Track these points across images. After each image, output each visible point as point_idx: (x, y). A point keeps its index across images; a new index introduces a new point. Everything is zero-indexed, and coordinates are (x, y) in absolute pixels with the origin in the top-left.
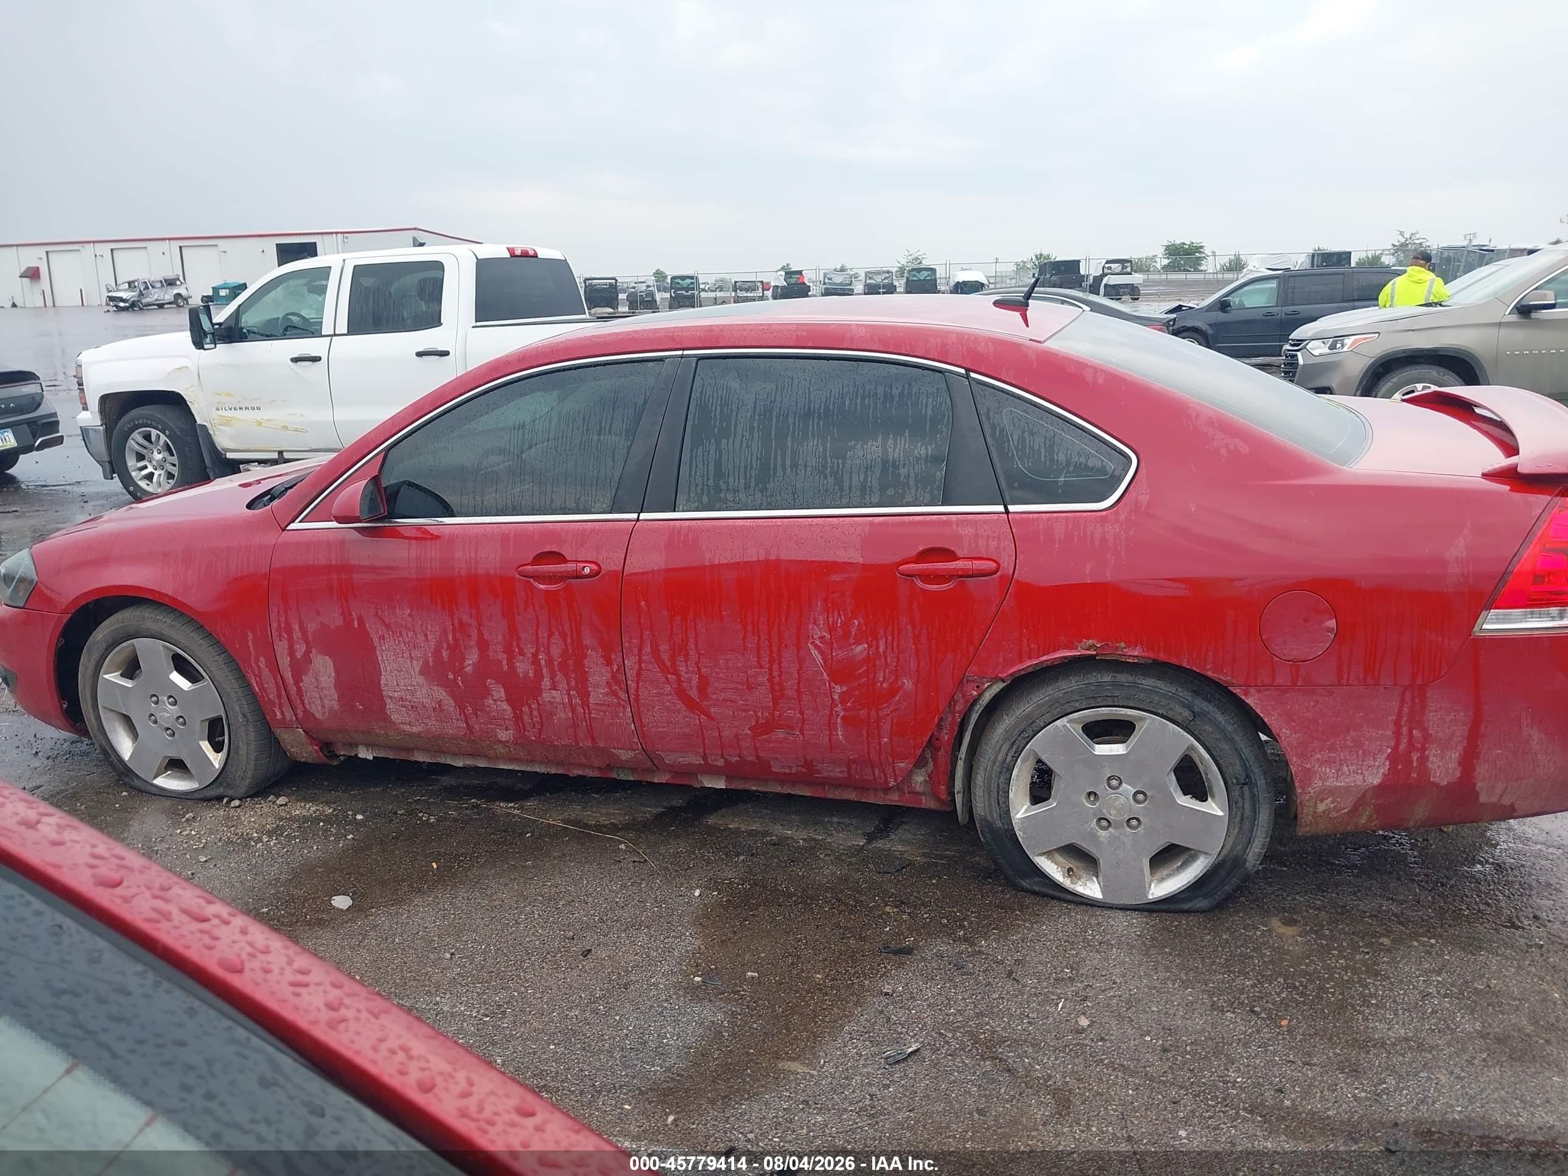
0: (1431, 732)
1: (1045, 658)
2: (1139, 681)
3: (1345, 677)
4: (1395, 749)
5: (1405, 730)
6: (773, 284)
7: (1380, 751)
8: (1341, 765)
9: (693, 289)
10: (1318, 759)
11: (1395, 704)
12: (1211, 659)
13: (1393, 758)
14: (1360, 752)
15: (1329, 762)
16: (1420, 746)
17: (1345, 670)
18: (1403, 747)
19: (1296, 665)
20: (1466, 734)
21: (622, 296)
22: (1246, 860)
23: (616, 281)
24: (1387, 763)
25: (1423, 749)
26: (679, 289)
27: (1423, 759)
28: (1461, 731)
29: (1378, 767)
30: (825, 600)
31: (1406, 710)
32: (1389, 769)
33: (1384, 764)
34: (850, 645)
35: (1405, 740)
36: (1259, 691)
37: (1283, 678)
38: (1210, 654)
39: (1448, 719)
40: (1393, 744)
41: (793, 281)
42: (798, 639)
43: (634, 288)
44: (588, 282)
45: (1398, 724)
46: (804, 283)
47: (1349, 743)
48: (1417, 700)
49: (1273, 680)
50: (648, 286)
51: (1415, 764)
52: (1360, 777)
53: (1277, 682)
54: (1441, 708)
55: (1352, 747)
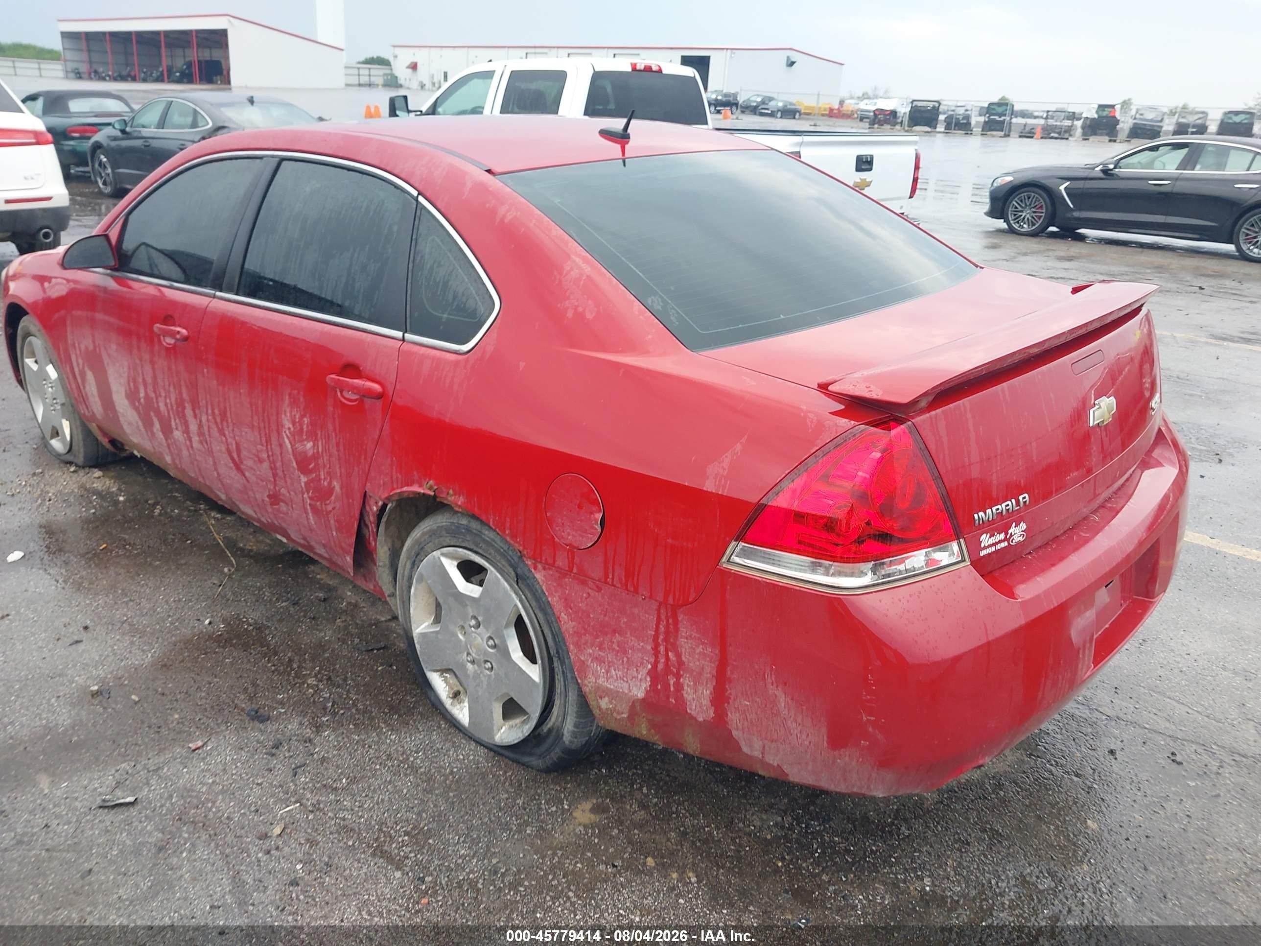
0: (684, 659)
1: (405, 489)
2: (483, 531)
3: (611, 577)
4: (655, 665)
5: (662, 649)
6: (1084, 115)
7: (642, 664)
8: (609, 667)
9: (1005, 115)
10: (590, 654)
11: (653, 618)
12: (508, 525)
13: (654, 675)
14: (625, 659)
15: (599, 660)
16: (675, 670)
17: (611, 568)
18: (660, 666)
19: (572, 550)
20: (714, 672)
21: (942, 117)
22: (563, 735)
23: (940, 104)
24: (648, 679)
25: (678, 676)
26: (993, 115)
27: (679, 687)
28: (709, 669)
29: (641, 680)
30: (290, 395)
31: (662, 629)
32: (650, 686)
33: (645, 679)
34: (303, 440)
35: (663, 660)
36: (544, 569)
37: (562, 561)
38: (508, 519)
39: (698, 651)
40: (652, 660)
41: (1105, 114)
42: (278, 426)
43: (953, 111)
44: (915, 103)
45: (656, 638)
46: (1115, 117)
47: (615, 646)
48: (671, 621)
49: (554, 561)
50: (967, 110)
51: (672, 689)
52: (626, 685)
53: (557, 564)
54: (691, 636)
55: (618, 651)
